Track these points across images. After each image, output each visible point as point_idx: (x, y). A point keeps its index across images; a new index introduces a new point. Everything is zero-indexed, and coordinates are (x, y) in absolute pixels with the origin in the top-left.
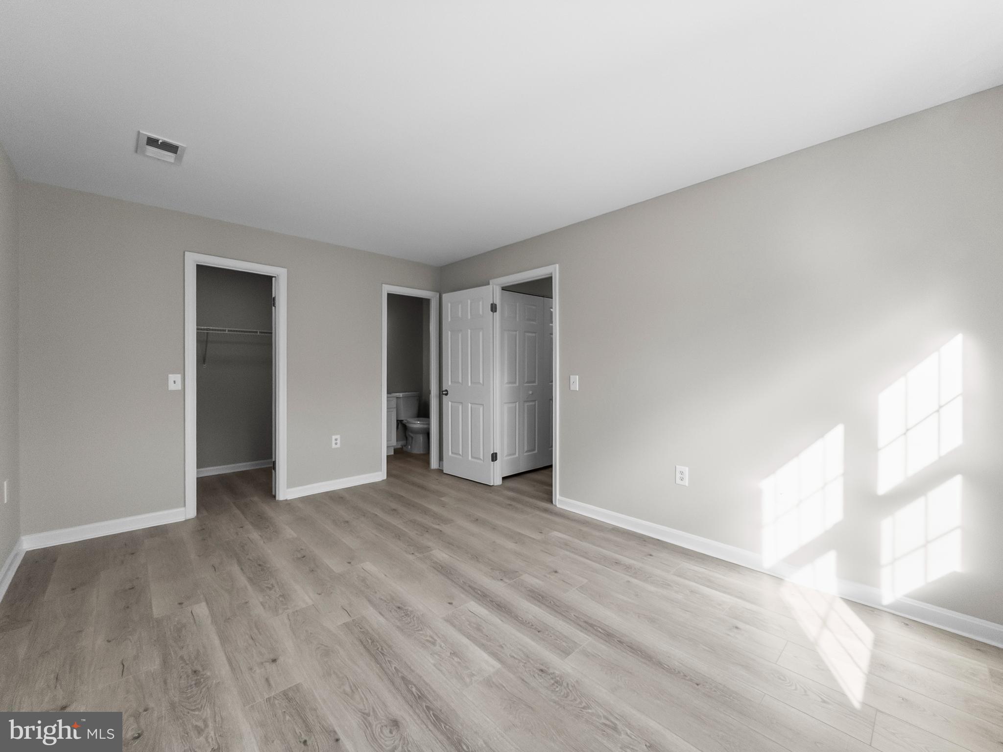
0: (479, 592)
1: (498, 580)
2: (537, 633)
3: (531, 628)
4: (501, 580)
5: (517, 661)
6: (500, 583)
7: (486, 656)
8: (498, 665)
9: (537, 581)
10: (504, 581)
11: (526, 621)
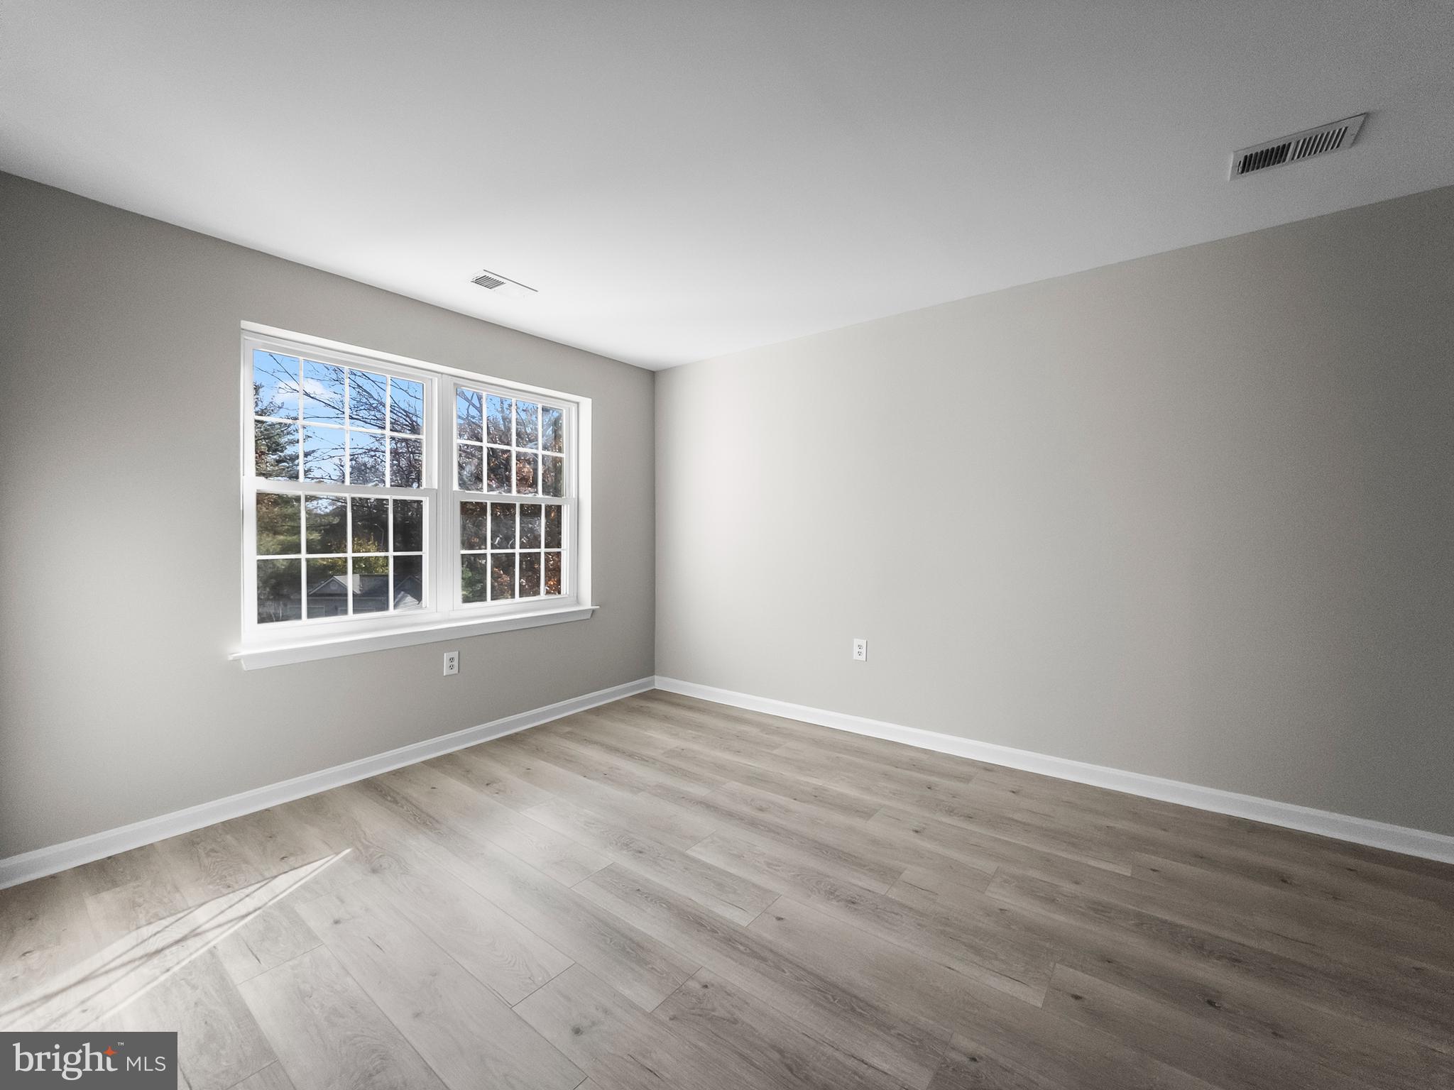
0: (742, 948)
1: (713, 985)
2: (640, 888)
3: (649, 894)
4: (706, 986)
5: (667, 857)
6: (705, 976)
7: (703, 858)
8: (689, 852)
9: (627, 992)
10: (700, 983)
11: (656, 902)
